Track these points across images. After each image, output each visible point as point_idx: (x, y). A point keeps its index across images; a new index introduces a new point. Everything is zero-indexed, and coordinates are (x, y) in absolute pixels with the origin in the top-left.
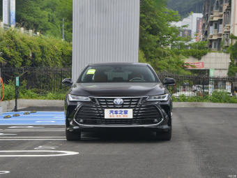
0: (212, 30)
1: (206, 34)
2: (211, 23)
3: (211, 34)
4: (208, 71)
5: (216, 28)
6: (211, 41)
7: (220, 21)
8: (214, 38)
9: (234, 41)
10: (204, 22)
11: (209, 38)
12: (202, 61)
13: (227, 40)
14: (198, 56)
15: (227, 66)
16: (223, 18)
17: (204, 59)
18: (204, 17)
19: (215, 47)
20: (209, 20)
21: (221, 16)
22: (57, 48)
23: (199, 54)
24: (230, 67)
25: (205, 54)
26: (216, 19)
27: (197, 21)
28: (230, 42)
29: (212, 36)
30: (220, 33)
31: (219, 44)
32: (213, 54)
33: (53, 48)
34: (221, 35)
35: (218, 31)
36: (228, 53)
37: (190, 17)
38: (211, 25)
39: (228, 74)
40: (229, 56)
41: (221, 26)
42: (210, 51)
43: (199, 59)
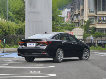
0: (75, 18)
1: (73, 19)
2: (75, 15)
3: (75, 20)
4: (75, 36)
5: (77, 17)
6: (75, 23)
8: (76, 21)
9: (86, 23)
10: (71, 14)
12: (72, 32)
13: (82, 23)
14: (70, 30)
15: (82, 34)
16: (80, 13)
17: (73, 31)
18: (71, 12)
19: (77, 25)
20: (74, 13)
21: (79, 12)
23: (71, 29)
24: (84, 35)
25: (73, 29)
26: (77, 13)
27: (67, 13)
28: (84, 24)
29: (75, 21)
30: (79, 19)
31: (79, 24)
32: (77, 29)
34: (79, 20)
35: (78, 19)
36: (83, 28)
37: (64, 11)
39: (83, 37)
40: (83, 30)
41: (79, 17)
42: (75, 28)
43: (71, 31)
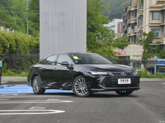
0: (130, 30)
1: (126, 32)
2: (129, 25)
3: (129, 32)
4: (129, 57)
5: (132, 28)
6: (130, 37)
7: (135, 24)
8: (132, 35)
9: (146, 37)
10: (124, 24)
11: (128, 35)
12: (124, 50)
13: (141, 36)
14: (122, 47)
16: (137, 21)
17: (126, 49)
18: (124, 21)
19: (132, 41)
20: (128, 23)
21: (136, 20)
22: (26, 41)
23: (123, 46)
24: (143, 55)
25: (126, 45)
26: (132, 22)
27: (118, 24)
28: (143, 37)
29: (130, 34)
30: (135, 31)
31: (135, 39)
32: (132, 46)
33: (24, 41)
34: (136, 33)
35: (134, 30)
36: (142, 45)
37: (113, 21)
38: (129, 26)
39: (142, 59)
40: (142, 47)
41: (136, 27)
42: (130, 44)
43: (123, 49)
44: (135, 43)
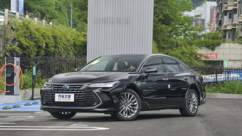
0: (226, 19)
1: (220, 23)
2: (225, 13)
3: (225, 24)
4: (222, 62)
5: (230, 17)
6: (225, 31)
7: (235, 11)
8: (229, 28)
10: (218, 11)
11: (223, 28)
12: (215, 52)
13: (241, 31)
14: (212, 47)
15: (241, 57)
16: (237, 7)
17: (217, 50)
18: (218, 6)
19: (229, 37)
20: (223, 9)
21: (236, 5)
22: (69, 38)
23: (213, 45)
25: (219, 44)
26: (230, 8)
27: (211, 9)
29: (226, 26)
30: (234, 23)
31: (234, 34)
32: (227, 45)
33: (66, 37)
34: (235, 25)
35: (233, 21)
36: (241, 44)
37: (204, 5)
38: (226, 15)
41: (235, 16)
42: (224, 41)
43: (213, 50)
44: (233, 40)
